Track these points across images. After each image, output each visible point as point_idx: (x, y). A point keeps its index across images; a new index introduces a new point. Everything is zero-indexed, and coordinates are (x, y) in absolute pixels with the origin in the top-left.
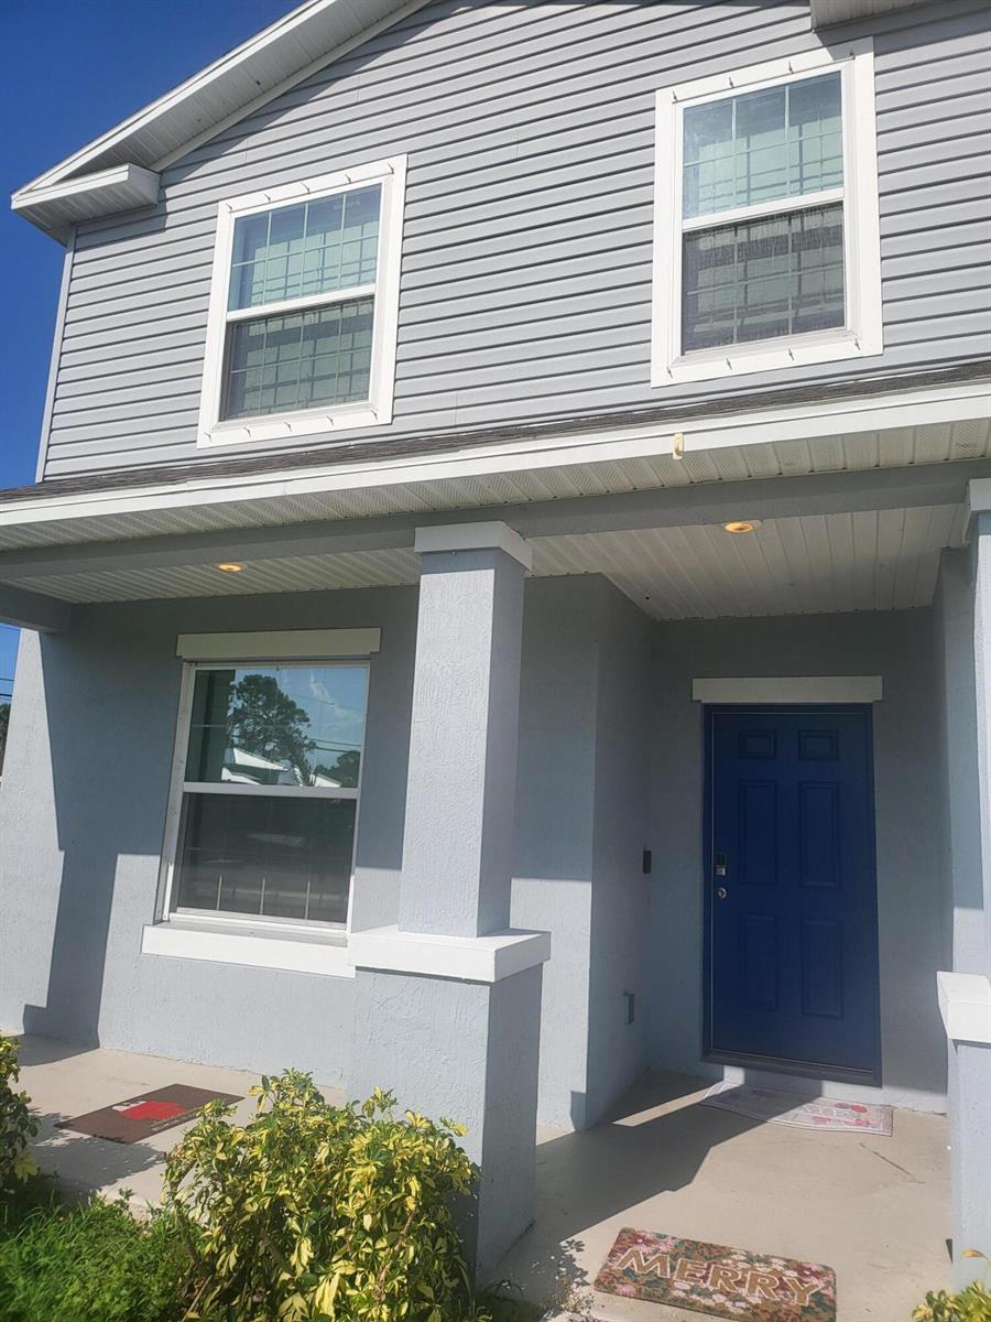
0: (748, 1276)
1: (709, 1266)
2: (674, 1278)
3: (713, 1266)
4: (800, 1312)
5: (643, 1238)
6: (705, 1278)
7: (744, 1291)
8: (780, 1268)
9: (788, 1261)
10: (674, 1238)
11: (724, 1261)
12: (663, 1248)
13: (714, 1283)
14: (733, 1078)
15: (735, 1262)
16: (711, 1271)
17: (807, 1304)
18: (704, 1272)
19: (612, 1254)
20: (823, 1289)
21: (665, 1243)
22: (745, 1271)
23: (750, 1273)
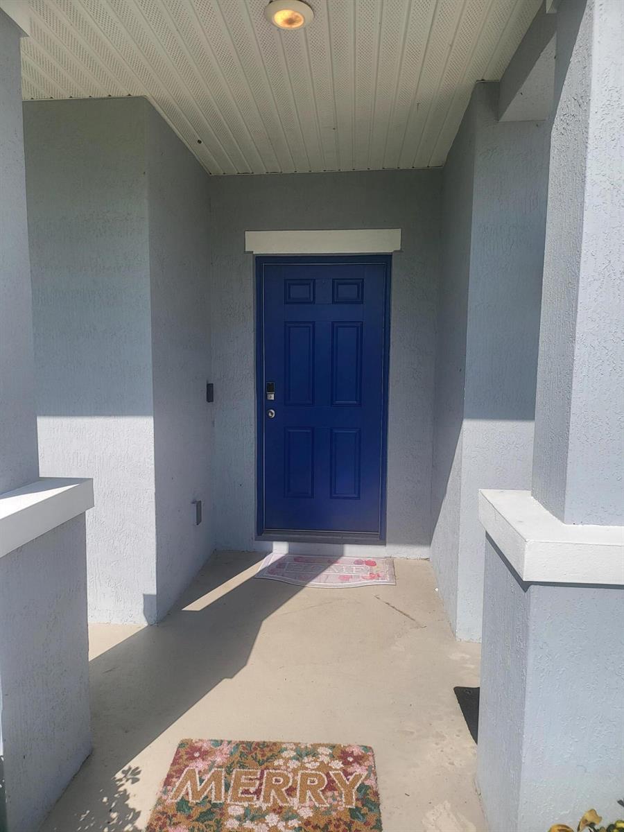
0: (298, 778)
1: (262, 773)
2: (228, 801)
3: (265, 772)
4: (348, 820)
5: (199, 749)
6: (258, 792)
7: (294, 802)
8: (326, 759)
9: (333, 747)
10: (229, 742)
11: (276, 763)
12: (219, 760)
13: (266, 800)
14: (280, 550)
15: (287, 760)
16: (264, 781)
17: (353, 806)
18: (258, 783)
19: (168, 782)
20: (366, 778)
21: (221, 751)
22: (295, 771)
23: (300, 773)
